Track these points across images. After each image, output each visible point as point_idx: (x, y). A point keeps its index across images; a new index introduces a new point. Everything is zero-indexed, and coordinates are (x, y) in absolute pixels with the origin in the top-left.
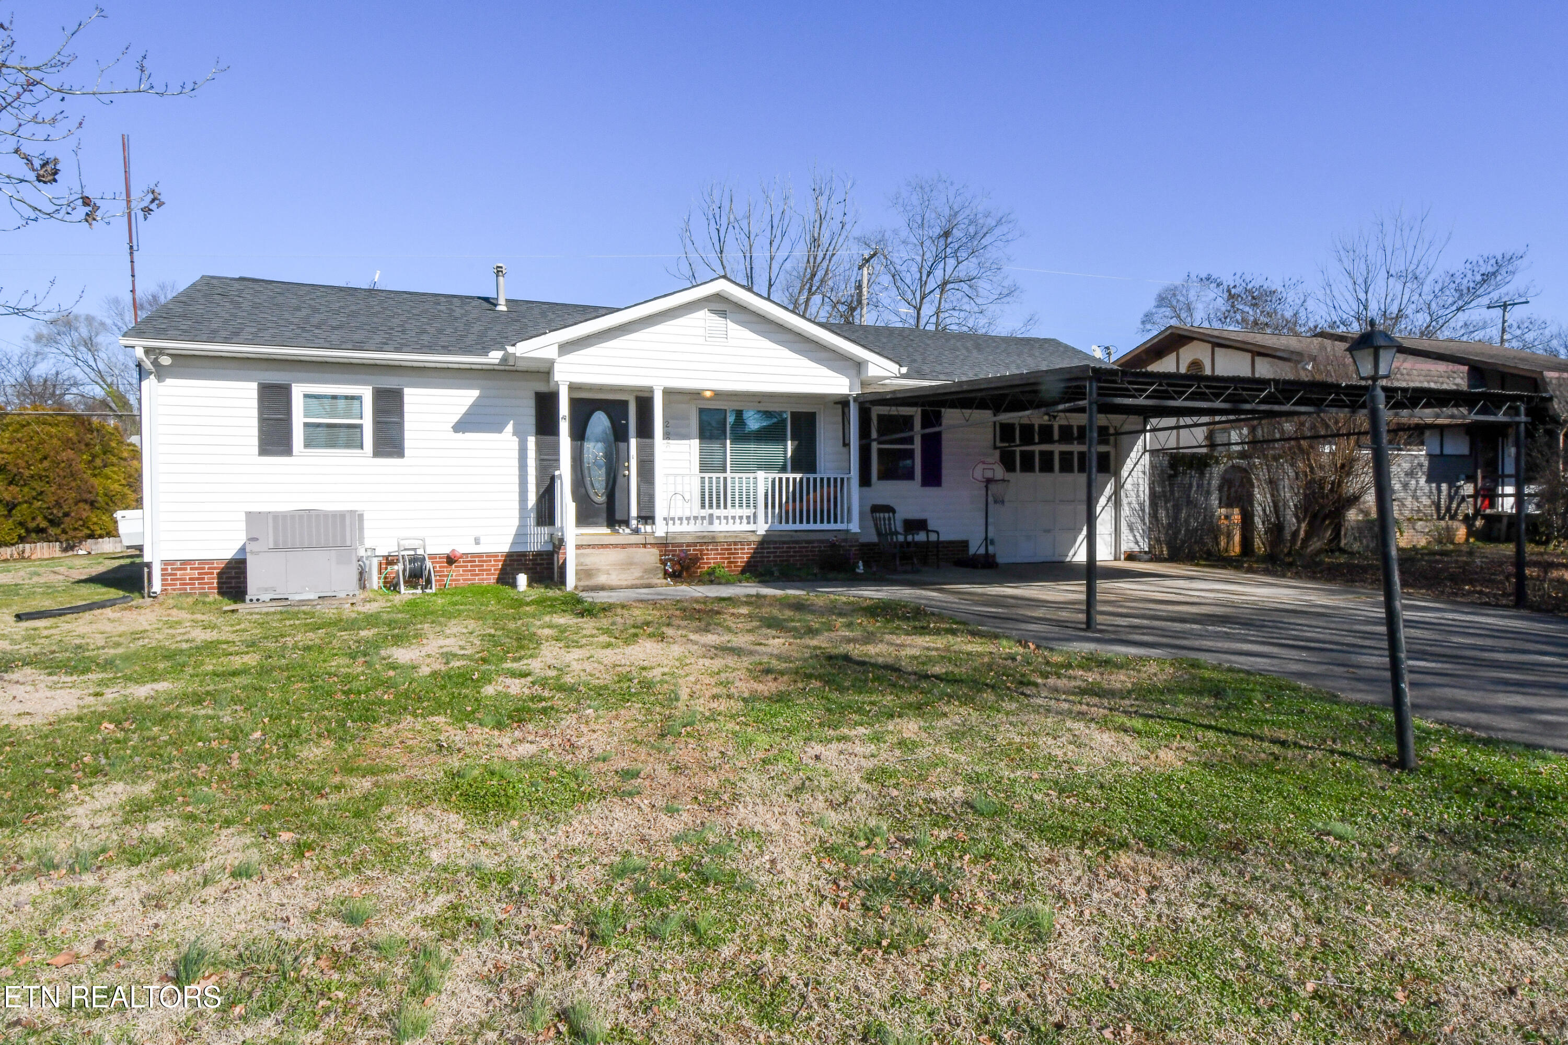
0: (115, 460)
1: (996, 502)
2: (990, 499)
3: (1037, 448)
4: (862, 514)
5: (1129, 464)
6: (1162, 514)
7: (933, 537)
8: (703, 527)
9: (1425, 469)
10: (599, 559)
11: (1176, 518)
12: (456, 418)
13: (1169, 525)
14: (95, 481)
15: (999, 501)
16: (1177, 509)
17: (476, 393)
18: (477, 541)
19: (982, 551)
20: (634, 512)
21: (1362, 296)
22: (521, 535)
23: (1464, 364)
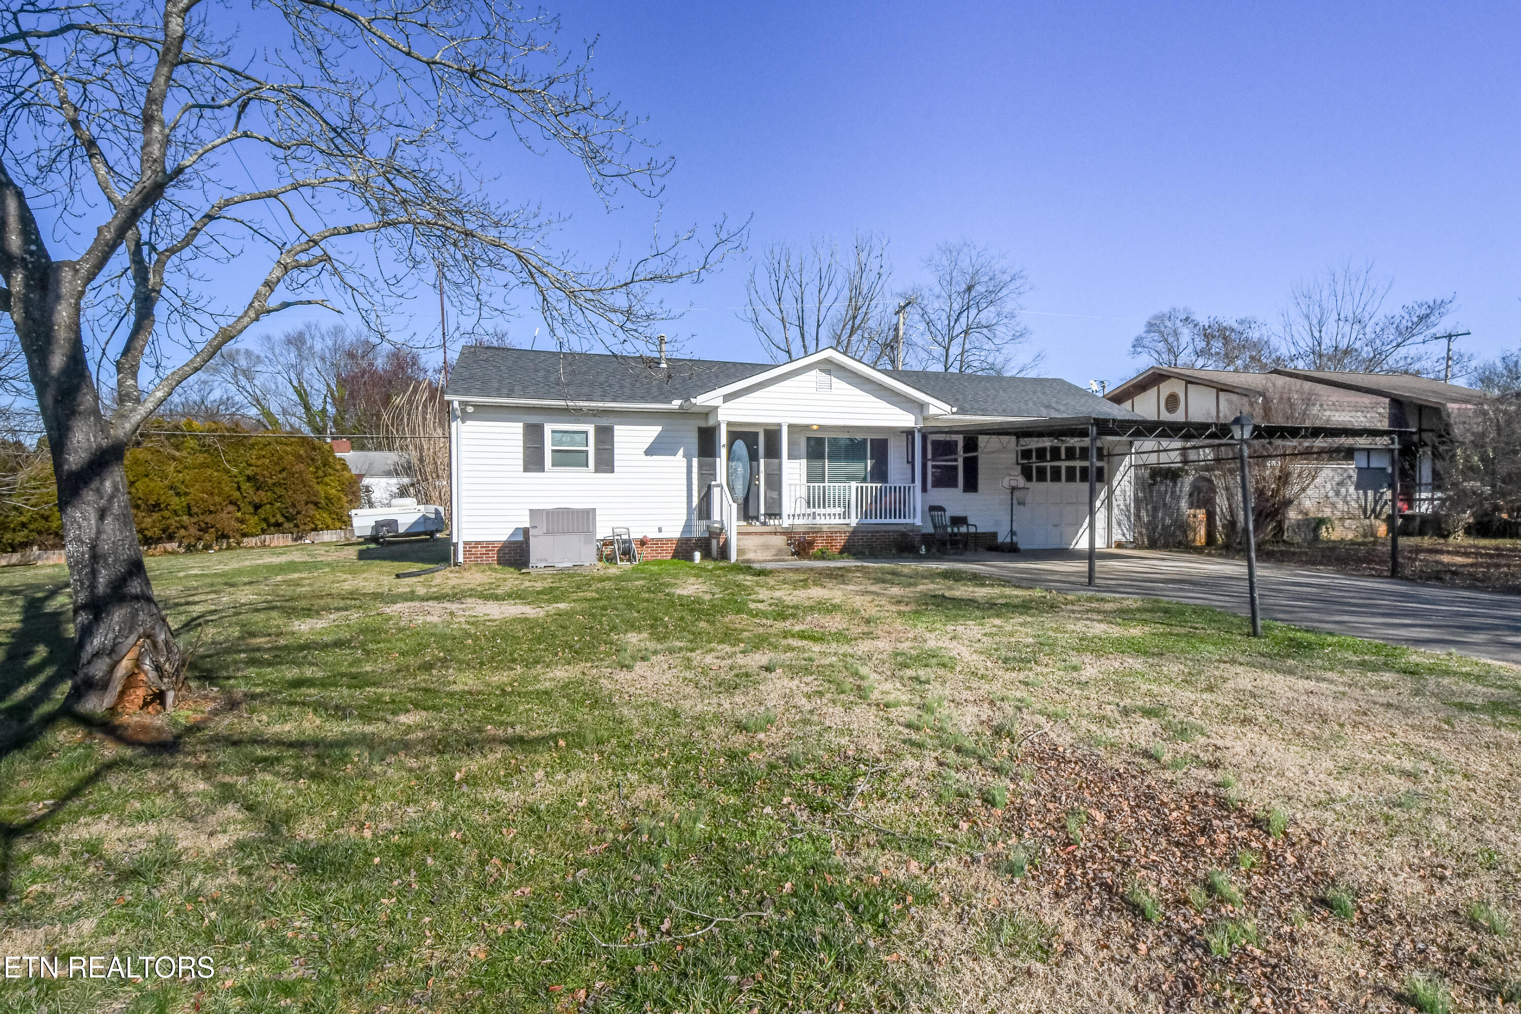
0: (331, 471)
1: (1019, 503)
2: (1015, 502)
3: (1048, 464)
4: (923, 512)
5: (1118, 476)
6: (1143, 513)
7: (972, 530)
8: (810, 521)
9: (1355, 479)
10: (751, 542)
11: (1154, 516)
12: (647, 446)
13: (1149, 522)
14: (319, 488)
15: (1022, 503)
16: (1155, 509)
17: (660, 428)
18: (660, 530)
19: (1008, 540)
20: (762, 511)
21: (1317, 334)
22: (688, 526)
23: (1386, 397)
